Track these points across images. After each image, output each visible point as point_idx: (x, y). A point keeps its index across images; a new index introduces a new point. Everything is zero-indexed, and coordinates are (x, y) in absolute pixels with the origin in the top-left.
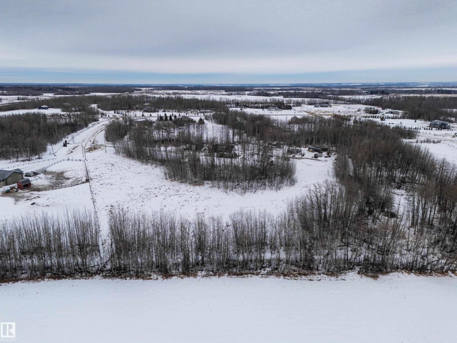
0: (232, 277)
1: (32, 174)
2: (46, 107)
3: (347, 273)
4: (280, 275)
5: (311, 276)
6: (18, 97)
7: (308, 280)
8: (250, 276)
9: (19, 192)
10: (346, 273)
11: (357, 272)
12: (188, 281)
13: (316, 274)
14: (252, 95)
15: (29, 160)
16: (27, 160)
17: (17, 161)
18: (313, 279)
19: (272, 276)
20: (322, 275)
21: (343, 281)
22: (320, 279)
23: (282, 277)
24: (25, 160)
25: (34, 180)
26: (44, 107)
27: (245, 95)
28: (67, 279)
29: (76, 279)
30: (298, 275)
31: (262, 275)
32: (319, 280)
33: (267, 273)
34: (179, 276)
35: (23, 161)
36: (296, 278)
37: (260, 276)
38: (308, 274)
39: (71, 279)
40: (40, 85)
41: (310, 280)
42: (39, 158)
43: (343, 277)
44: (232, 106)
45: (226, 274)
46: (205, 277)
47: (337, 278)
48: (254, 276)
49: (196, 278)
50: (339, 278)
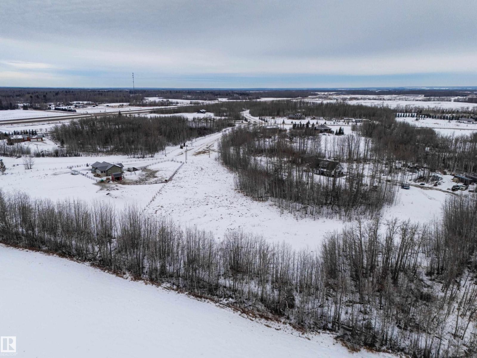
0: (189, 297)
1: (132, 170)
2: (204, 111)
3: (321, 334)
4: (239, 310)
5: (273, 322)
6: (191, 102)
7: (265, 325)
8: (207, 302)
9: (110, 183)
10: (319, 333)
11: (335, 336)
12: (151, 288)
13: (281, 322)
14: (461, 102)
15: (143, 158)
16: (142, 157)
17: (134, 157)
18: (272, 326)
19: (230, 308)
20: (288, 325)
21: (307, 340)
22: (280, 329)
23: (239, 312)
24: (140, 157)
25: (129, 175)
26: (202, 111)
27: (450, 101)
28: (67, 259)
29: (73, 260)
30: (258, 316)
31: (221, 304)
32: (277, 330)
33: (227, 304)
34: (145, 281)
35: (138, 158)
36: (254, 319)
37: (217, 304)
38: (271, 319)
39: (69, 259)
40: (220, 90)
41: (268, 326)
42: (152, 157)
43: (310, 336)
44: (406, 115)
45: (186, 293)
46: (166, 289)
47: (303, 334)
48: (211, 302)
49: (158, 287)
50: (306, 335)
